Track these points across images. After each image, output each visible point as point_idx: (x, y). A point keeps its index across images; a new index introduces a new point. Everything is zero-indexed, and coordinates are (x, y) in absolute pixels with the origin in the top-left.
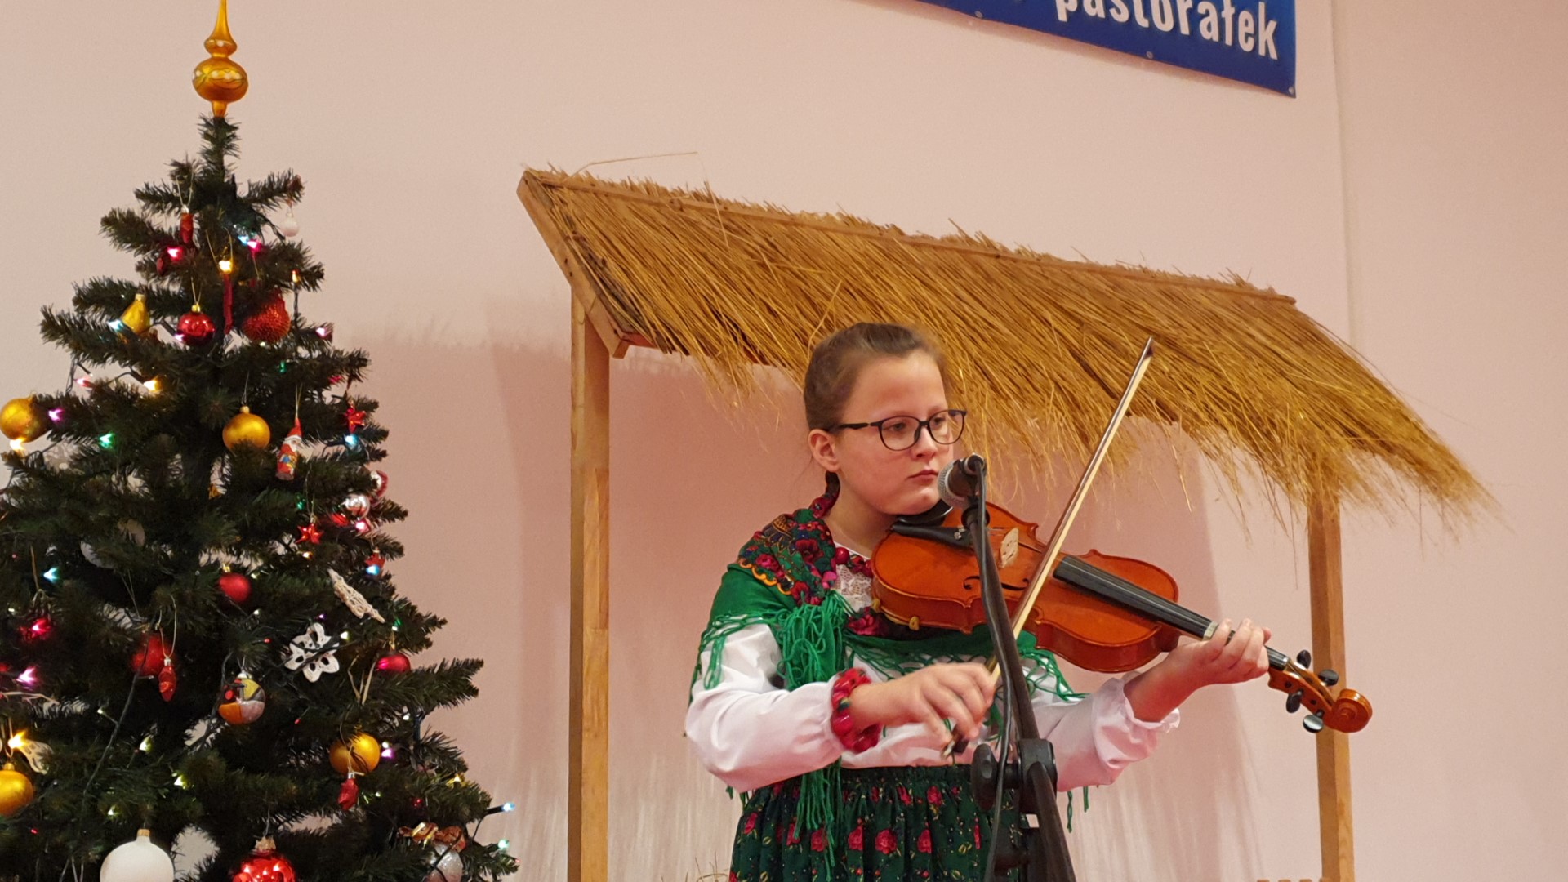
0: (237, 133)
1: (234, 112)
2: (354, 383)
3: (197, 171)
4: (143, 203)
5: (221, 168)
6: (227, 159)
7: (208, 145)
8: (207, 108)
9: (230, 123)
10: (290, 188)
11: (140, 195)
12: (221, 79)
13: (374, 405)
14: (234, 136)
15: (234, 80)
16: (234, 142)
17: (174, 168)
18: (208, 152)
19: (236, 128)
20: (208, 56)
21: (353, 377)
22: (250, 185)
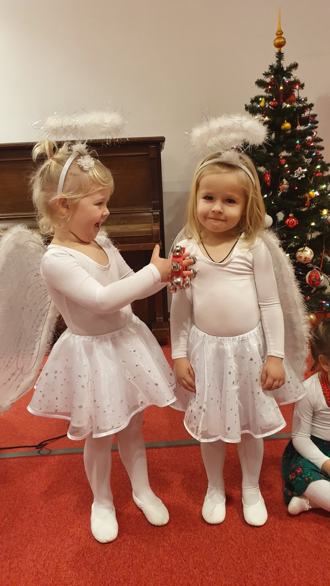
0: (284, 55)
1: (283, 50)
2: (311, 111)
3: (275, 67)
4: (265, 76)
7: (277, 59)
8: (277, 50)
9: (282, 53)
10: (295, 66)
11: (264, 74)
12: (280, 42)
13: (316, 115)
14: (283, 56)
15: (282, 42)
16: (283, 57)
17: (270, 67)
18: (277, 61)
19: (284, 54)
20: (276, 37)
21: (311, 109)
22: (286, 67)
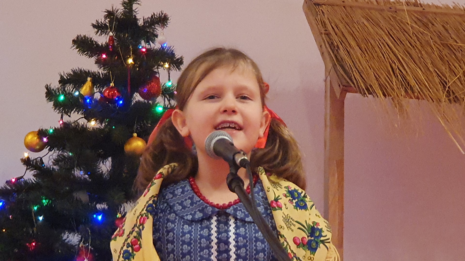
5: (131, 10)
6: (135, 6)
18: (125, 3)
22: (144, 19)
